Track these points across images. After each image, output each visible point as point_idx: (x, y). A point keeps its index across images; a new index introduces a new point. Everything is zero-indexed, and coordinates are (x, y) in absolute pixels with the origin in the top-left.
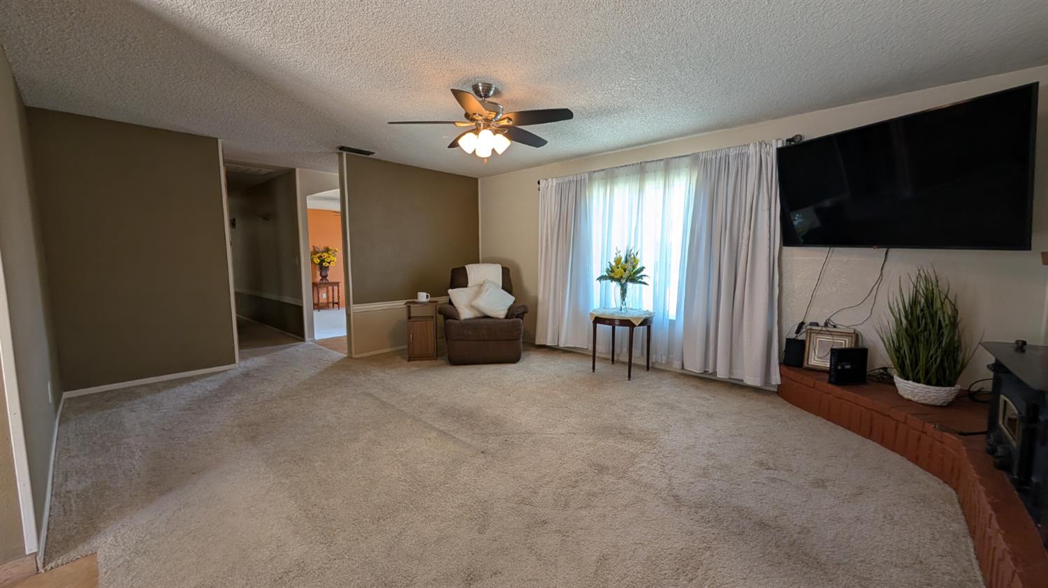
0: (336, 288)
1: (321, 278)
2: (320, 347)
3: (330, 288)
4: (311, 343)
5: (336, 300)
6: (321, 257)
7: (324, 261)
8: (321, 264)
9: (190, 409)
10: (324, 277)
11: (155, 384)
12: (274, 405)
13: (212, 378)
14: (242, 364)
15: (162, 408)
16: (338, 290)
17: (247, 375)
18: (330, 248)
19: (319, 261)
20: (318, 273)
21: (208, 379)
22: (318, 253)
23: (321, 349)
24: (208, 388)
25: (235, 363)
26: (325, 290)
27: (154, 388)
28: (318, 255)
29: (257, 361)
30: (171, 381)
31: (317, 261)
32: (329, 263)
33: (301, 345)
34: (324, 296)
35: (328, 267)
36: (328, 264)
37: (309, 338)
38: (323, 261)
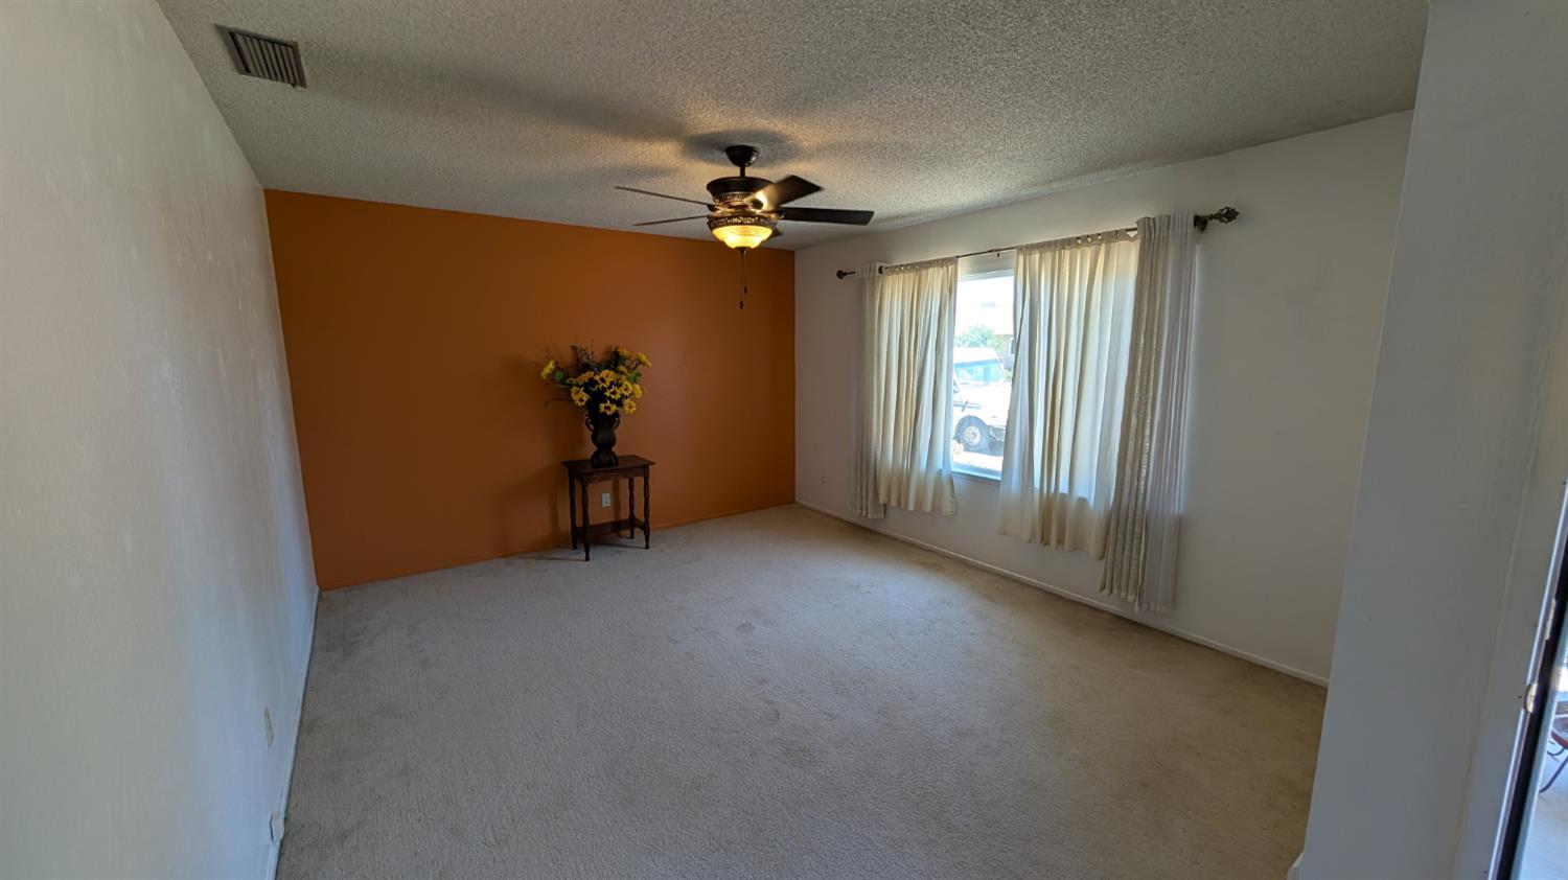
0: (639, 481)
3: (624, 483)
5: (639, 515)
6: (592, 382)
7: (604, 399)
8: (592, 406)
10: (605, 445)
16: (646, 484)
18: (624, 352)
19: (586, 397)
20: (588, 434)
22: (587, 368)
26: (609, 484)
28: (585, 377)
31: (580, 397)
32: (619, 403)
34: (606, 500)
35: (616, 414)
36: (614, 408)
38: (598, 397)
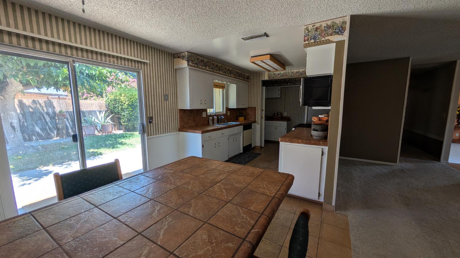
1: (457, 123)
2: (452, 168)
4: (444, 164)
9: (376, 178)
11: (362, 162)
12: (419, 192)
13: (385, 167)
14: (400, 164)
15: (365, 173)
17: (402, 171)
20: (456, 121)
21: (383, 167)
23: (453, 170)
24: (383, 171)
25: (396, 163)
27: (362, 164)
29: (408, 165)
30: (368, 163)
33: (438, 163)
34: (457, 134)
37: (443, 160)
